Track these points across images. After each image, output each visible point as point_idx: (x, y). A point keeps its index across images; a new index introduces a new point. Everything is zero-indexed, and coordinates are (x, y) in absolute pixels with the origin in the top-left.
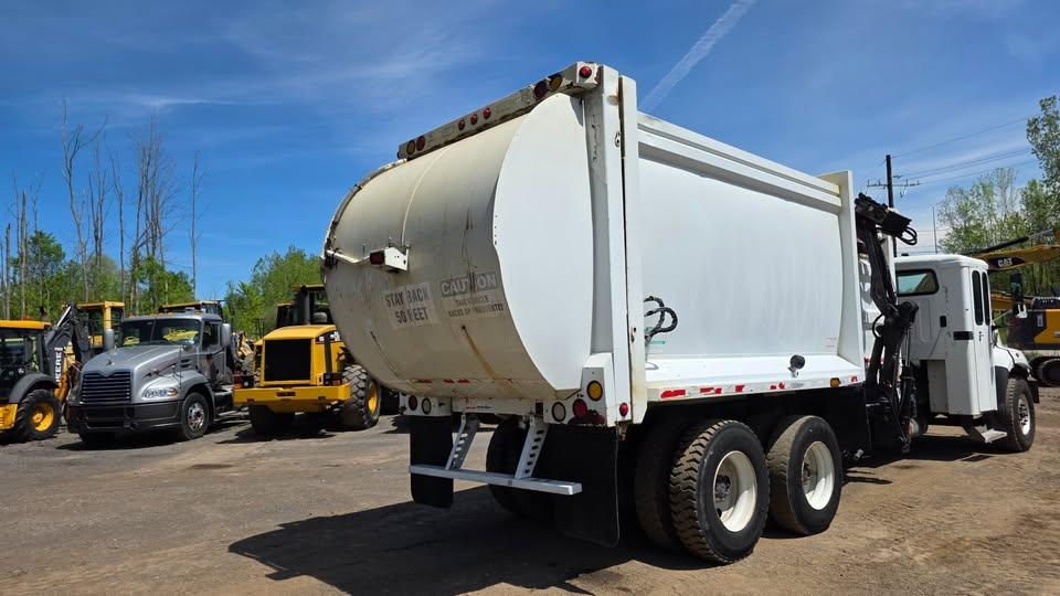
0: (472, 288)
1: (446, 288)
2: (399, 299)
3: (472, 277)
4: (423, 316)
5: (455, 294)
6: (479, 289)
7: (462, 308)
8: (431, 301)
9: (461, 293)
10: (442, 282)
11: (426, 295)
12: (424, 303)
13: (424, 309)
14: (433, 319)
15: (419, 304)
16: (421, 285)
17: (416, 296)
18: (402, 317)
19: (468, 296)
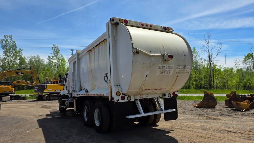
0: (184, 68)
1: (178, 67)
2: (163, 67)
3: (185, 66)
4: (169, 73)
5: (180, 69)
6: (186, 69)
7: (180, 72)
8: (173, 69)
9: (181, 69)
10: (177, 66)
11: (172, 68)
12: (171, 70)
13: (170, 71)
14: (171, 73)
15: (169, 70)
16: (171, 65)
17: (169, 68)
18: (162, 72)
19: (183, 69)
